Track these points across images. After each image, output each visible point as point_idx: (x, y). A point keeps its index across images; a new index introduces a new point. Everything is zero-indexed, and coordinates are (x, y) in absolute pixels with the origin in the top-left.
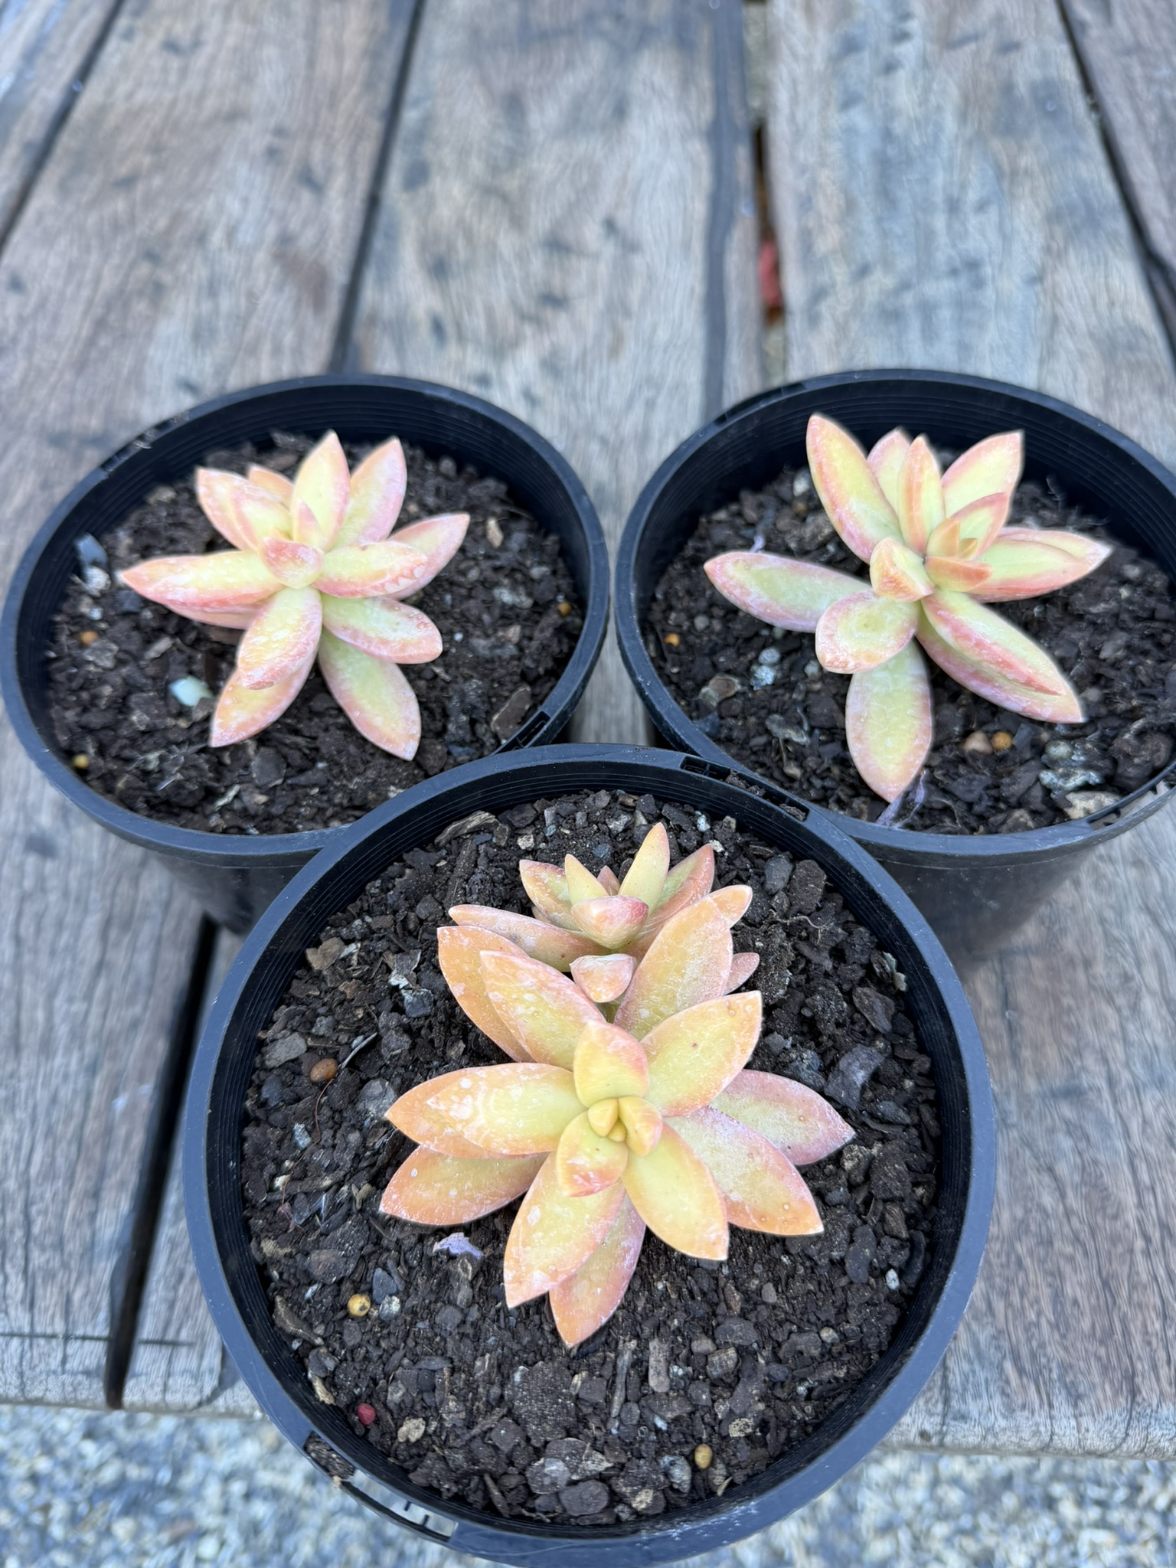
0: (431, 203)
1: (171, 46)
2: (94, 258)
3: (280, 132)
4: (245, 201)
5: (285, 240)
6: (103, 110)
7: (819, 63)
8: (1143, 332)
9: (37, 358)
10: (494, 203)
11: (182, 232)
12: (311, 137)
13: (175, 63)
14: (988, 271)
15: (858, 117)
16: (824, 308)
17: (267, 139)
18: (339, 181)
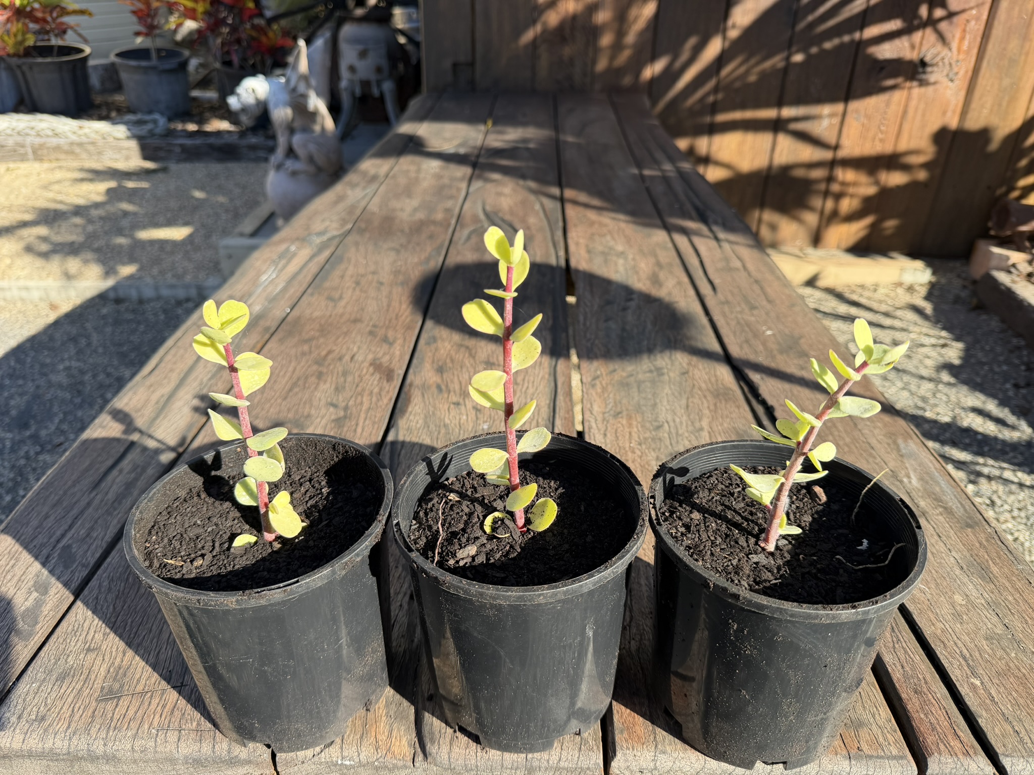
0: (436, 349)
1: (330, 298)
2: (293, 364)
3: (374, 326)
4: (359, 348)
5: (374, 360)
6: (299, 318)
7: (596, 308)
8: (731, 389)
9: (265, 395)
10: (463, 349)
11: (330, 357)
12: (388, 328)
13: (331, 304)
14: (666, 371)
15: (612, 325)
16: (597, 382)
17: (368, 329)
18: (400, 341)
